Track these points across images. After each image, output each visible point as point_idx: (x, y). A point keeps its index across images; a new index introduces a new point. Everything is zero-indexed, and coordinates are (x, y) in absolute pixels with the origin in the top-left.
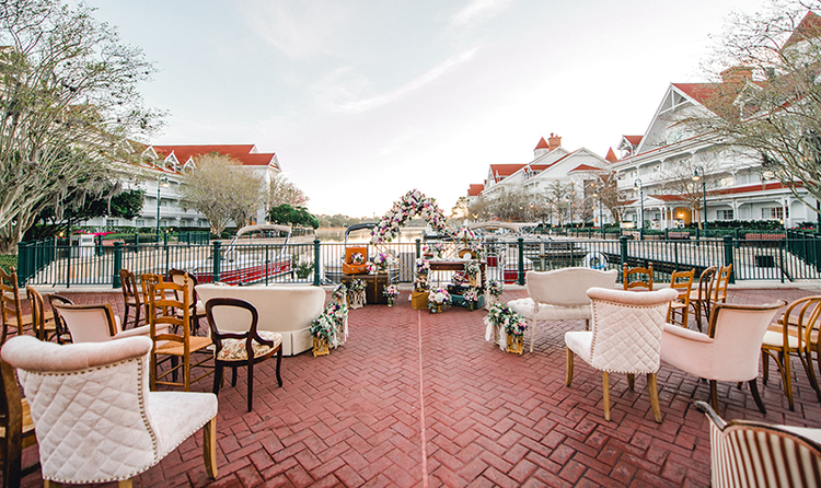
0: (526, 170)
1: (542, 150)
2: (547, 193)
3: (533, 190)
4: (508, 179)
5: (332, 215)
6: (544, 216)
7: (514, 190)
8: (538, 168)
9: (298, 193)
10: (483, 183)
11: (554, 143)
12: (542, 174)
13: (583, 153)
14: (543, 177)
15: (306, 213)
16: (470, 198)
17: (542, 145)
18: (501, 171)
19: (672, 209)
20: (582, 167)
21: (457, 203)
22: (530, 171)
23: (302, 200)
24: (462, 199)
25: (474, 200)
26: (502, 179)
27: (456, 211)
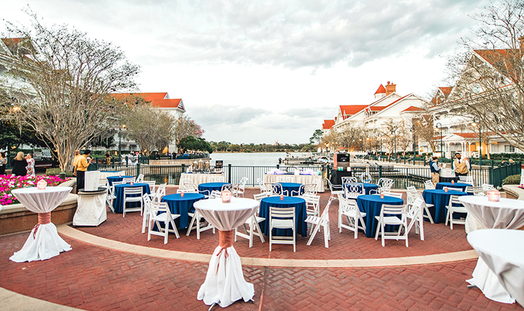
0: (367, 110)
1: (380, 94)
2: (383, 128)
3: (371, 126)
4: (353, 118)
5: (218, 142)
6: (377, 146)
7: (355, 126)
8: (375, 109)
9: (198, 128)
10: (334, 119)
11: (390, 89)
12: (380, 114)
13: (412, 97)
14: (380, 116)
15: (205, 143)
16: (325, 130)
17: (381, 90)
18: (348, 111)
19: (470, 143)
20: (411, 109)
21: (314, 134)
22: (370, 111)
23: (200, 133)
24: (318, 132)
25: (327, 132)
26: (348, 117)
27: (313, 140)
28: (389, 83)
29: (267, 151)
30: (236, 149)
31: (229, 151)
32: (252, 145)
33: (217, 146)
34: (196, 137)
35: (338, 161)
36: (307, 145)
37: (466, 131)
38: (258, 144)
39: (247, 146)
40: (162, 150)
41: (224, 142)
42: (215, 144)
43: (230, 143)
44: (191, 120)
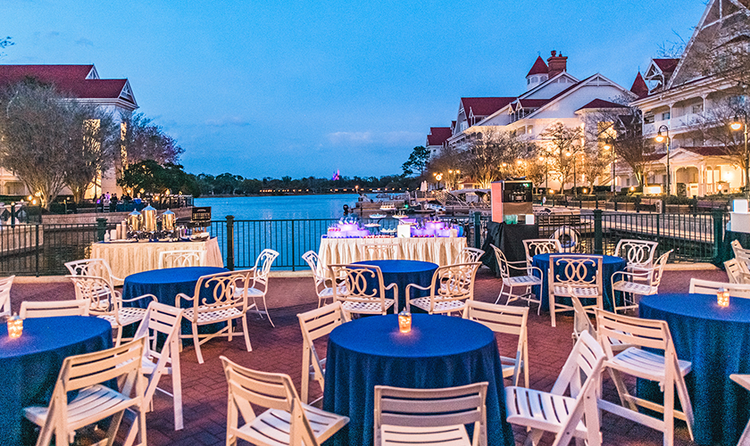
0: (514, 106)
1: (539, 76)
3: (523, 138)
4: (487, 122)
5: (215, 175)
7: (496, 138)
8: (531, 105)
9: (166, 142)
10: (450, 125)
11: (557, 66)
12: (537, 115)
13: (598, 82)
15: (182, 174)
16: (432, 149)
17: (538, 68)
18: (479, 107)
20: (596, 104)
21: (412, 156)
22: (520, 107)
23: (172, 153)
24: (419, 151)
25: (436, 151)
26: (478, 120)
27: (411, 168)
28: (554, 53)
29: (318, 193)
30: (252, 188)
31: (239, 193)
32: (287, 180)
33: (214, 183)
34: (162, 162)
35: (504, 201)
36: (396, 178)
37: (707, 144)
38: (300, 178)
39: (276, 183)
40: (82, 193)
41: (228, 175)
42: (209, 178)
43: (239, 177)
44: (150, 124)
